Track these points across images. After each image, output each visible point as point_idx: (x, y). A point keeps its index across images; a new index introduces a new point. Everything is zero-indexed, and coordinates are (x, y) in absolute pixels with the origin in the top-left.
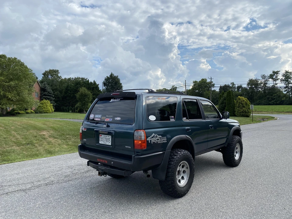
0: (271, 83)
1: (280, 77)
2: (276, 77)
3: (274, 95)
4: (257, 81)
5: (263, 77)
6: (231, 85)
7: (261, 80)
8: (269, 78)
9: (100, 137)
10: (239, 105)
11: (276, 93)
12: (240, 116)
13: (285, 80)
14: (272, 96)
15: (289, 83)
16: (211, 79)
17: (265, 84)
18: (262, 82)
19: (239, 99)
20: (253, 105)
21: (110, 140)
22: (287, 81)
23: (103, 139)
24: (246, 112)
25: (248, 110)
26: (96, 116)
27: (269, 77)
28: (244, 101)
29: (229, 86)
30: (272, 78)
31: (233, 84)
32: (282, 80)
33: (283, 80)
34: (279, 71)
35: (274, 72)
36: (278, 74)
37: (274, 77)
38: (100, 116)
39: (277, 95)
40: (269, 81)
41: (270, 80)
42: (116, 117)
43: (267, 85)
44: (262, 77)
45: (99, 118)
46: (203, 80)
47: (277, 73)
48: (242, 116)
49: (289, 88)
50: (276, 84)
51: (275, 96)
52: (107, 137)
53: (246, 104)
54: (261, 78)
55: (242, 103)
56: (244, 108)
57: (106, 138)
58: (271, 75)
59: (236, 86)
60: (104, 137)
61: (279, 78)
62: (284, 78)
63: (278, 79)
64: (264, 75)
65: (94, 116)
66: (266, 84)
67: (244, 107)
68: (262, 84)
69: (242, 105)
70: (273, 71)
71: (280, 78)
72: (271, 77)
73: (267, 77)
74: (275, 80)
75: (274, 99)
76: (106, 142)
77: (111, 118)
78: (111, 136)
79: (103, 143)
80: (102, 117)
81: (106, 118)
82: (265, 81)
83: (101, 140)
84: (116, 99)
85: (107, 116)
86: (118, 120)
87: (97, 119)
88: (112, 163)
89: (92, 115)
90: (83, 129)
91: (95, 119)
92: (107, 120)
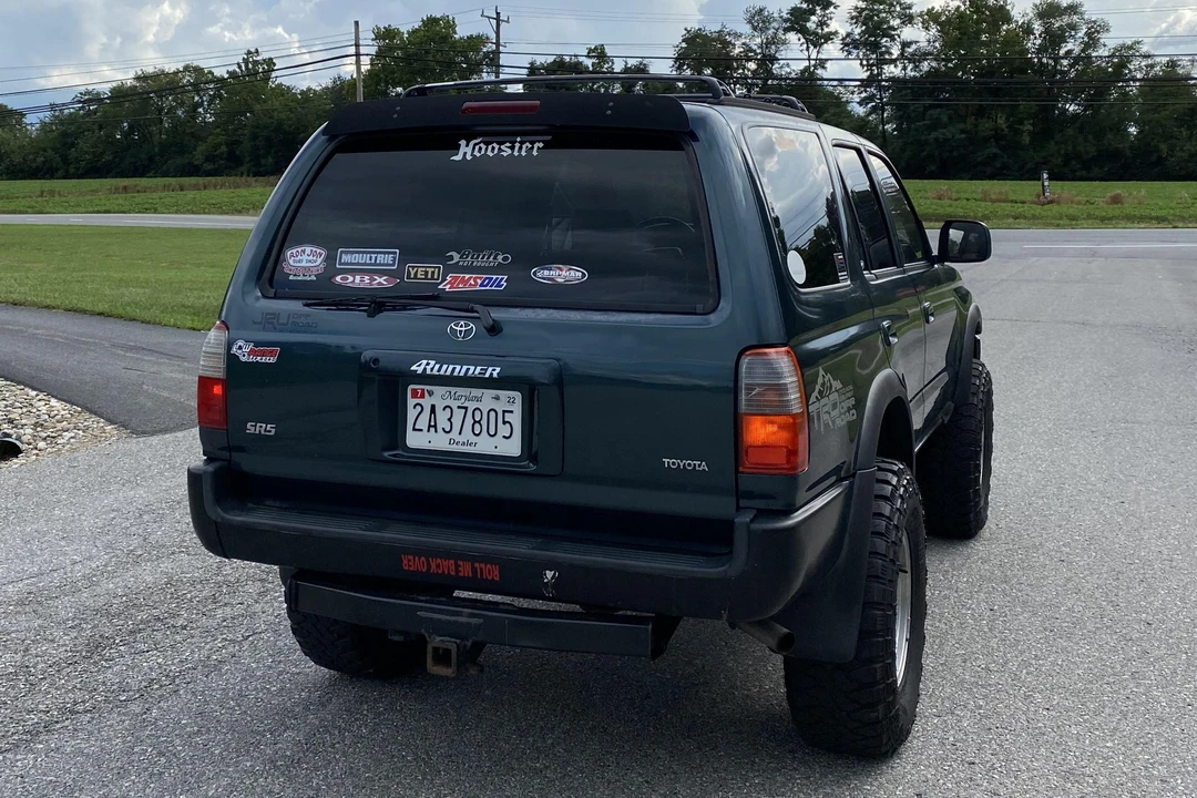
0: (793, 59)
2: (822, 24)
4: (726, 44)
5: (759, 19)
6: (589, 63)
7: (746, 38)
8: (786, 30)
9: (411, 402)
13: (865, 44)
15: (881, 62)
16: (498, 19)
17: (767, 60)
18: (752, 50)
21: (516, 419)
22: (875, 47)
23: (442, 417)
26: (346, 258)
27: (786, 21)
29: (576, 67)
30: (803, 31)
31: (599, 54)
32: (850, 44)
33: (856, 44)
36: (832, 9)
37: (811, 25)
38: (386, 258)
40: (784, 42)
41: (792, 37)
42: (544, 263)
43: (776, 68)
44: (750, 22)
45: (381, 273)
46: (431, 22)
49: (881, 89)
50: (822, 63)
52: (479, 400)
54: (747, 29)
57: (472, 406)
58: (795, 11)
59: (618, 66)
60: (455, 404)
61: (836, 33)
62: (858, 31)
63: (828, 37)
64: (761, 10)
65: (330, 259)
66: (773, 59)
68: (749, 59)
71: (843, 32)
72: (797, 20)
73: (775, 25)
74: (817, 39)
76: (473, 439)
77: (499, 269)
78: (517, 395)
79: (439, 442)
80: (402, 262)
81: (449, 269)
82: (768, 44)
83: (423, 423)
84: (500, 143)
85: (452, 258)
86: (560, 284)
87: (358, 278)
88: (549, 574)
89: (308, 250)
90: (243, 352)
91: (338, 279)
92: (461, 288)
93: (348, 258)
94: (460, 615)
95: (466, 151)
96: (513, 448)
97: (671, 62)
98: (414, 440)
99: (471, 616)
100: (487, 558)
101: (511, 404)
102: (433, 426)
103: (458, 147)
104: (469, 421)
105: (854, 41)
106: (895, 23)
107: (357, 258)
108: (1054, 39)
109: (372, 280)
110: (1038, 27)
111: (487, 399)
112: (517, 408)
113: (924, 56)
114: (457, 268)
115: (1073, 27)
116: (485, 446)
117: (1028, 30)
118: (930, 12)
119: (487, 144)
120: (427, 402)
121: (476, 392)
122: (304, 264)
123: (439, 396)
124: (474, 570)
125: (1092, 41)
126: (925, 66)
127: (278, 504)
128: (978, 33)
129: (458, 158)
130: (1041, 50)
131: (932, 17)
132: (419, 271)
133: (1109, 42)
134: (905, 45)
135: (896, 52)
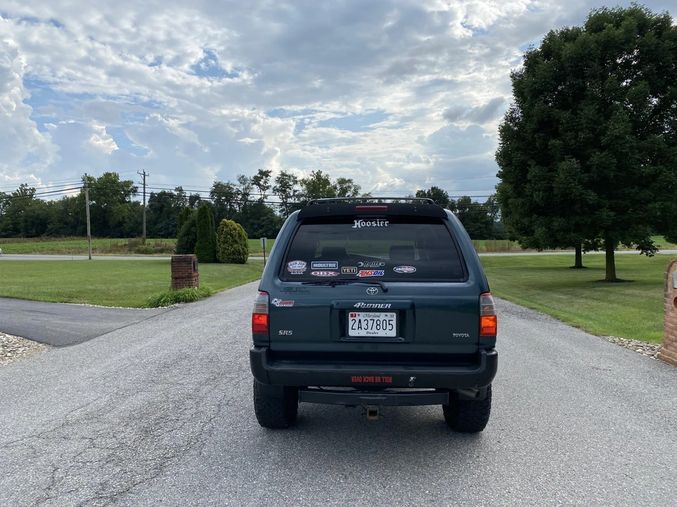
0: (255, 194)
1: (272, 182)
2: (265, 182)
3: (262, 218)
4: (230, 188)
5: (242, 180)
6: (176, 193)
7: (238, 187)
8: (253, 184)
10: (225, 238)
11: (266, 215)
12: (228, 263)
13: (281, 191)
14: (259, 219)
15: (287, 197)
16: (144, 175)
17: (246, 195)
18: (239, 191)
19: (226, 225)
21: (394, 323)
22: (285, 191)
23: (364, 324)
24: (240, 254)
25: (243, 249)
26: (315, 265)
27: (252, 181)
28: (235, 229)
29: (171, 195)
30: (259, 185)
31: (180, 189)
32: (275, 190)
33: (278, 190)
34: (270, 172)
35: (261, 172)
36: (269, 177)
37: (261, 183)
38: (332, 265)
39: (268, 219)
40: (252, 188)
41: (255, 186)
42: (398, 266)
43: (249, 198)
44: (239, 180)
45: (332, 270)
47: (265, 174)
48: (231, 263)
49: (286, 206)
50: (266, 197)
51: (263, 221)
52: (378, 317)
53: (240, 236)
54: (238, 183)
55: (231, 235)
56: (236, 245)
57: (376, 319)
58: (255, 177)
59: (188, 194)
60: (369, 319)
61: (271, 186)
62: (278, 186)
63: (268, 188)
64: (243, 177)
65: (309, 265)
66: (248, 195)
67: (236, 242)
68: (239, 194)
69: (232, 238)
70: (259, 170)
71: (273, 186)
72: (256, 181)
73: (248, 182)
74: (264, 188)
75: (263, 226)
76: (376, 331)
77: (380, 268)
78: (395, 314)
79: (363, 333)
80: (340, 267)
81: (360, 269)
82: (246, 189)
83: (356, 326)
85: (360, 264)
86: (406, 273)
87: (321, 273)
88: (412, 378)
89: (298, 262)
90: (277, 302)
91: (313, 273)
92: (366, 275)
94: (377, 396)
95: (357, 224)
96: (393, 333)
97: (209, 194)
98: (352, 333)
99: (381, 396)
100: (387, 375)
101: (392, 317)
102: (360, 327)
103: (354, 223)
104: (375, 324)
105: (277, 189)
106: (291, 183)
107: (321, 265)
108: (344, 191)
109: (328, 273)
110: (338, 187)
111: (382, 316)
112: (394, 319)
113: (302, 195)
114: (363, 268)
115: (350, 187)
116: (381, 333)
117: (335, 188)
118: (303, 180)
120: (357, 319)
121: (378, 314)
122: (297, 268)
123: (362, 316)
124: (382, 379)
125: (356, 192)
126: (302, 199)
127: (289, 362)
128: (320, 188)
129: (355, 227)
130: (339, 195)
131: (304, 182)
132: (347, 270)
133: (361, 193)
134: (295, 191)
135: (292, 194)
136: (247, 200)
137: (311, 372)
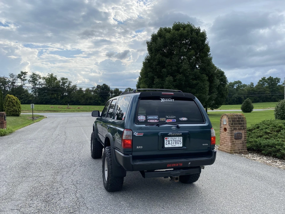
0: (19, 83)
1: (28, 77)
2: (24, 77)
3: (22, 94)
4: (5, 79)
5: (12, 76)
7: (9, 79)
8: (17, 78)
9: (165, 140)
10: (9, 104)
11: (24, 93)
12: (10, 116)
13: (33, 82)
14: (20, 95)
15: (35, 85)
17: (13, 83)
18: (10, 81)
19: (9, 97)
20: (33, 104)
21: (182, 141)
22: (34, 82)
24: (16, 111)
25: (18, 109)
27: (17, 76)
28: (14, 99)
30: (21, 78)
32: (29, 81)
34: (27, 73)
35: (22, 72)
36: (26, 75)
37: (22, 77)
38: (156, 117)
39: (25, 95)
40: (17, 80)
41: (19, 79)
44: (10, 76)
47: (25, 73)
48: (12, 116)
49: (35, 89)
50: (24, 84)
51: (23, 96)
52: (176, 139)
53: (17, 103)
54: (9, 77)
55: (12, 102)
56: (15, 107)
57: (175, 140)
58: (19, 75)
60: (172, 140)
61: (27, 79)
62: (31, 79)
63: (26, 80)
64: (12, 74)
65: (146, 118)
66: (15, 83)
67: (14, 106)
68: (9, 82)
69: (13, 104)
70: (21, 71)
71: (28, 79)
72: (19, 76)
73: (15, 77)
74: (24, 80)
75: (23, 98)
76: (175, 145)
77: (174, 119)
78: (182, 137)
79: (170, 146)
80: (159, 118)
81: (167, 119)
82: (14, 80)
83: (167, 143)
84: (168, 99)
85: (167, 117)
86: (184, 121)
87: (152, 121)
88: (189, 163)
89: (142, 116)
90: (136, 134)
91: (148, 121)
92: (169, 122)
93: (149, 117)
94: (177, 172)
96: (181, 145)
98: (166, 146)
99: (179, 172)
100: (181, 162)
101: (181, 139)
102: (169, 143)
103: (161, 100)
104: (175, 142)
105: (30, 81)
106: (38, 78)
107: (151, 117)
108: (64, 83)
109: (154, 121)
110: (61, 81)
113: (43, 84)
114: (168, 119)
115: (67, 82)
116: (177, 146)
117: (60, 82)
118: (44, 77)
119: (166, 99)
120: (168, 140)
121: (176, 137)
122: (142, 119)
123: (170, 139)
124: (179, 165)
125: (69, 84)
126: (43, 86)
128: (52, 81)
130: (62, 85)
131: (44, 78)
132: (162, 119)
133: (72, 84)
134: (40, 82)
135: (38, 83)
136: (14, 86)
137: (151, 164)
